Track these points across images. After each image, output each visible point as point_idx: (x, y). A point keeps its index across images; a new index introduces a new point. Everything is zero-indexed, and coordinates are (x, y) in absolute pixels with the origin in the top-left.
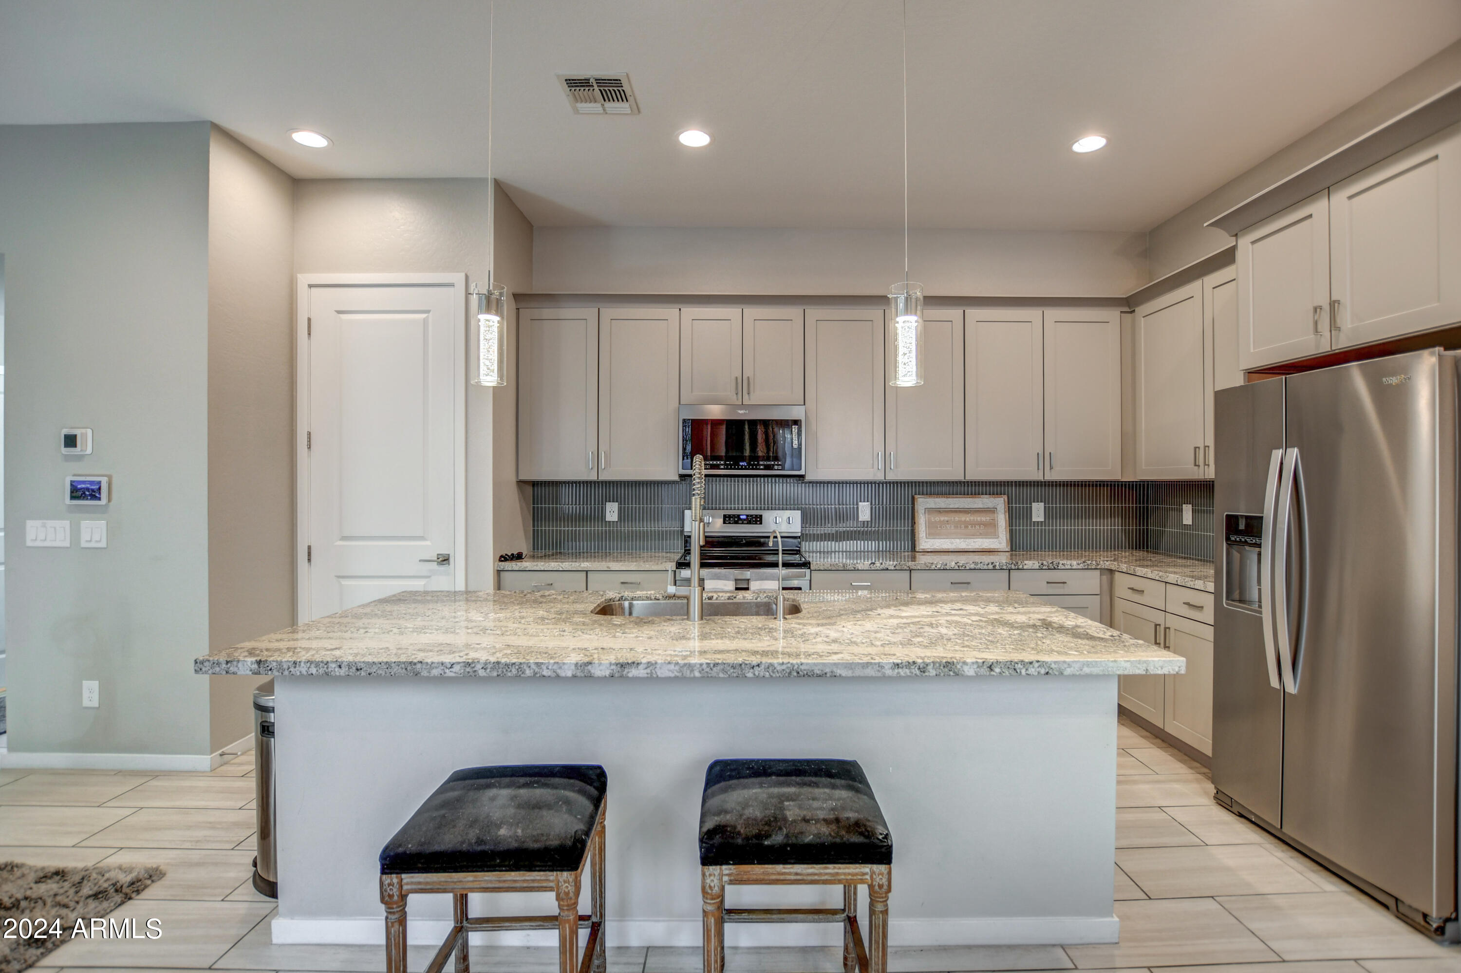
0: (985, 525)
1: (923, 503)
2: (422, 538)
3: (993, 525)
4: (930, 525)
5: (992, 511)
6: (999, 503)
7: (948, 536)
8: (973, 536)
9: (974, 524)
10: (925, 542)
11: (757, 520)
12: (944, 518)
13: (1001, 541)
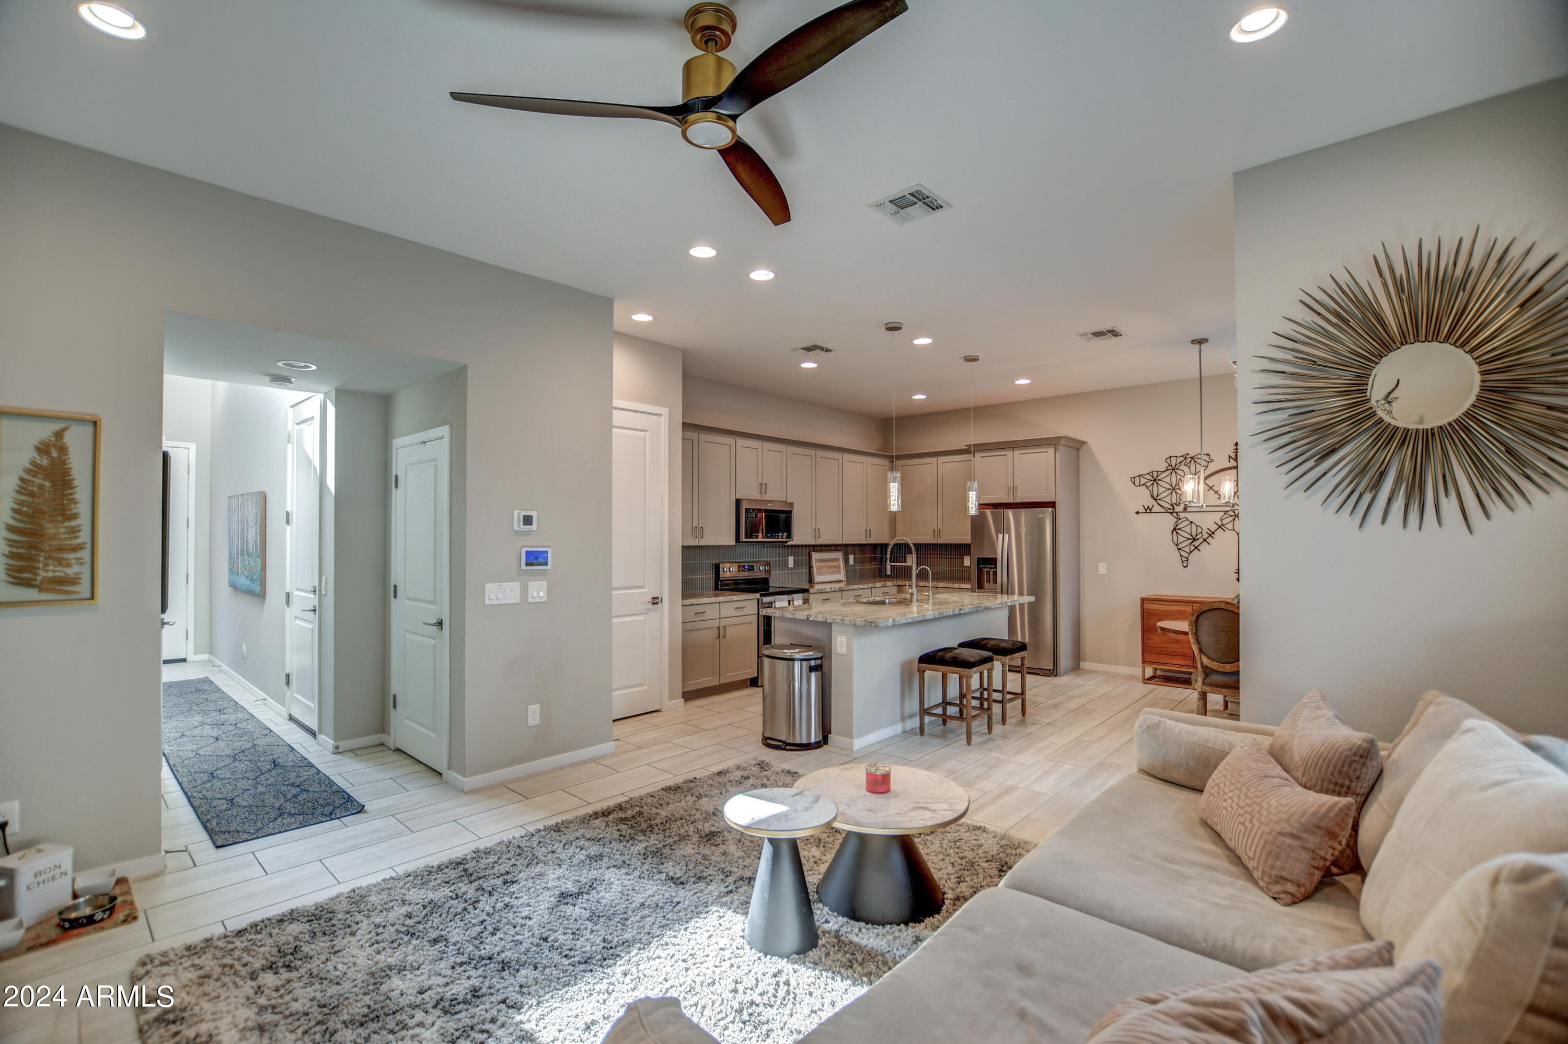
0: (835, 566)
1: (815, 556)
2: (643, 587)
3: (838, 567)
4: (820, 568)
5: (837, 560)
6: (839, 555)
7: (825, 574)
8: (833, 573)
9: (831, 567)
10: (818, 578)
11: (751, 569)
12: (822, 564)
13: (842, 576)
